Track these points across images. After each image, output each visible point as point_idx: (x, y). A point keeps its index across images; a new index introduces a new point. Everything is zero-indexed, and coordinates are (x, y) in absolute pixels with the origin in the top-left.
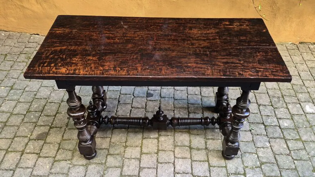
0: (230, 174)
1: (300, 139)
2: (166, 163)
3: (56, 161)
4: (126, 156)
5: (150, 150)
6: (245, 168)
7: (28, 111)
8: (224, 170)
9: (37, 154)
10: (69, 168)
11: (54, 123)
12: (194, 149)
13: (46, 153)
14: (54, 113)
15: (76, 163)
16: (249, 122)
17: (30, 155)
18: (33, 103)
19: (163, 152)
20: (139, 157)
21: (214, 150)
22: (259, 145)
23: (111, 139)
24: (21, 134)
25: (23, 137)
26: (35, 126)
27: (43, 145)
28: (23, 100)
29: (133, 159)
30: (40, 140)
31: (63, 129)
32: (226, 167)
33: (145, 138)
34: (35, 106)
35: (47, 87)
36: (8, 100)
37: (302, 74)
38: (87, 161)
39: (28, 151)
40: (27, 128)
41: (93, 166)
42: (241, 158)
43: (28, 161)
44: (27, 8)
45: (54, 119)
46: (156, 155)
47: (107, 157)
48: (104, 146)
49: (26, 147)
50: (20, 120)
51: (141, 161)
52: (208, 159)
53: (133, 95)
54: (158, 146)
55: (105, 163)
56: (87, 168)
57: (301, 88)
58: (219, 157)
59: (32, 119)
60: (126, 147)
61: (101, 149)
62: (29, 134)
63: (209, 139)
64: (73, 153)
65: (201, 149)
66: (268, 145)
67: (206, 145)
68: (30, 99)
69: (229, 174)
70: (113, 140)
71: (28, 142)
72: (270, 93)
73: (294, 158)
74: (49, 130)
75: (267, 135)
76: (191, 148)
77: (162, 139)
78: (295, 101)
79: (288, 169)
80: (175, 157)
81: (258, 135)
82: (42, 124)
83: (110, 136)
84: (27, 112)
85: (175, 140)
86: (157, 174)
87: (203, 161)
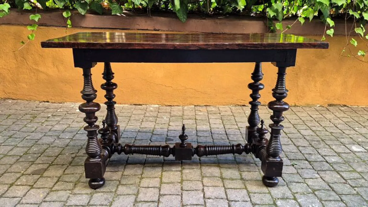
0: (277, 199)
1: (355, 171)
2: (193, 190)
3: (53, 191)
4: (141, 185)
5: (172, 180)
6: (293, 194)
7: (26, 153)
8: (268, 196)
9: (30, 186)
10: (69, 197)
11: (56, 161)
12: (226, 179)
13: (42, 185)
14: (57, 154)
15: (78, 192)
16: (289, 158)
17: (21, 187)
18: (33, 147)
19: (189, 182)
20: (158, 185)
21: (251, 180)
22: (306, 176)
23: (123, 173)
24: (13, 171)
25: (14, 172)
26: (32, 164)
27: (38, 179)
28: (21, 146)
29: (151, 187)
30: (36, 174)
31: (65, 166)
32: (270, 193)
33: (166, 171)
34: (35, 149)
35: (51, 136)
36: (3, 146)
37: (339, 126)
38: (93, 190)
39: (19, 184)
40: (22, 166)
41: (100, 194)
42: (287, 186)
43: (17, 191)
44: (41, 72)
45: (55, 159)
46: (180, 184)
47: (117, 187)
48: (114, 178)
49: (17, 181)
50: (14, 160)
51: (161, 189)
52: (246, 187)
53: (151, 141)
54: (182, 177)
55: (116, 191)
56: (92, 196)
57: (342, 135)
58: (258, 185)
59: (29, 159)
60: (142, 178)
61: (111, 180)
62: (23, 170)
63: (243, 171)
64: (75, 184)
65: (236, 179)
66: (317, 176)
67: (241, 175)
68: (29, 144)
69: (275, 199)
70: (126, 173)
71: (21, 176)
72: (308, 138)
73: (353, 185)
74: (48, 167)
75: (314, 169)
76: (222, 179)
77: (186, 171)
78: (338, 144)
79: (349, 195)
80: (203, 186)
81: (302, 169)
82: (40, 162)
83: (123, 170)
84: (23, 154)
85: (202, 172)
86: (182, 200)
87: (240, 189)
